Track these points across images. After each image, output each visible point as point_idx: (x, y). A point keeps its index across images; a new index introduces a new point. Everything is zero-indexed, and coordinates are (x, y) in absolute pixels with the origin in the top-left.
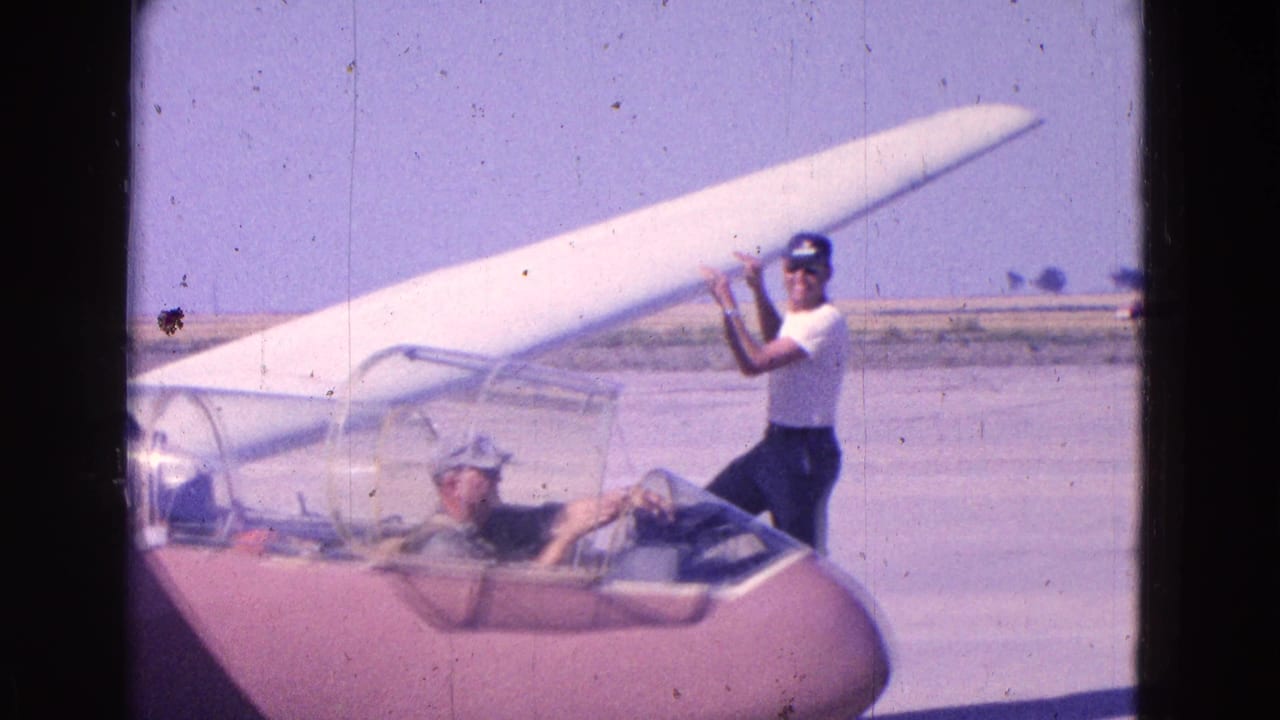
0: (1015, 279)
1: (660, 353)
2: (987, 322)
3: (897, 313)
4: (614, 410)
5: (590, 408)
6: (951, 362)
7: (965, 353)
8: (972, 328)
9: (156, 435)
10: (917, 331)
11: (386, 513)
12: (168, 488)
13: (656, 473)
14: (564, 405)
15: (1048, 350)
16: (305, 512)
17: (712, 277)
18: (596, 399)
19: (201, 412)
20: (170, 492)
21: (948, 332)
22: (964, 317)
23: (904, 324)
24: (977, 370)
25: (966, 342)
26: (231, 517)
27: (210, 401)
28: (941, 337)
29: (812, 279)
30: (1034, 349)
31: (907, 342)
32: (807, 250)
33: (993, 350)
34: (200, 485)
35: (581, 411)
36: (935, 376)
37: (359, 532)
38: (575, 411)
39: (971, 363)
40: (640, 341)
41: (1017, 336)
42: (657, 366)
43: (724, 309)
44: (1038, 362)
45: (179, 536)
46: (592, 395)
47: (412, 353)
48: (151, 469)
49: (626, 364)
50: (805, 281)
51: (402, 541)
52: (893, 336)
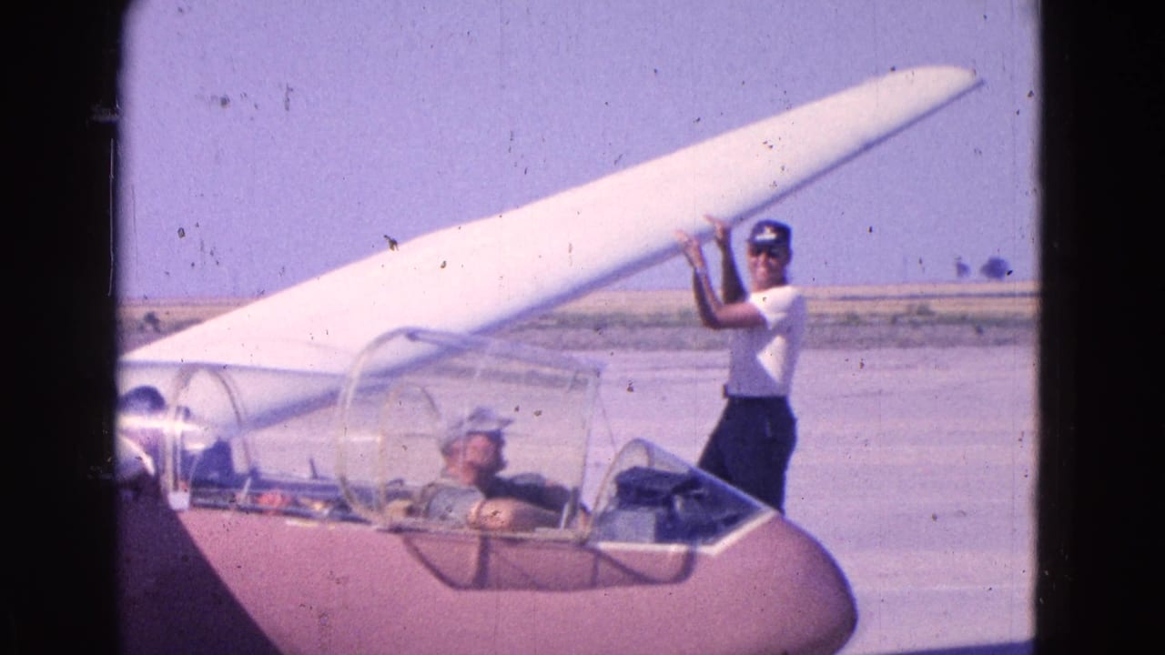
0: (962, 269)
1: (640, 333)
2: (938, 307)
3: (854, 298)
4: (598, 386)
5: (577, 384)
6: (904, 344)
7: (917, 335)
8: (924, 311)
9: (179, 409)
10: (873, 315)
11: (391, 478)
12: (191, 454)
13: (637, 442)
14: (552, 382)
15: (991, 333)
16: (315, 476)
17: (686, 239)
18: (580, 376)
19: (221, 387)
20: (193, 458)
21: (901, 315)
22: (917, 302)
23: (860, 309)
24: (929, 350)
25: (915, 325)
26: (248, 482)
27: (230, 377)
28: (894, 320)
29: (772, 261)
30: (979, 331)
31: (866, 324)
32: (768, 235)
33: (942, 330)
34: (220, 452)
35: (567, 388)
36: (892, 355)
37: (365, 494)
38: (562, 386)
39: (921, 345)
40: (623, 323)
41: (963, 320)
42: (637, 345)
43: (695, 269)
44: (984, 344)
45: (200, 500)
46: (578, 372)
47: (412, 335)
48: (174, 437)
49: (610, 344)
50: (767, 264)
51: (406, 504)
52: (852, 320)
